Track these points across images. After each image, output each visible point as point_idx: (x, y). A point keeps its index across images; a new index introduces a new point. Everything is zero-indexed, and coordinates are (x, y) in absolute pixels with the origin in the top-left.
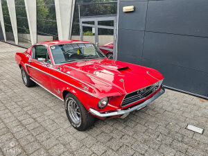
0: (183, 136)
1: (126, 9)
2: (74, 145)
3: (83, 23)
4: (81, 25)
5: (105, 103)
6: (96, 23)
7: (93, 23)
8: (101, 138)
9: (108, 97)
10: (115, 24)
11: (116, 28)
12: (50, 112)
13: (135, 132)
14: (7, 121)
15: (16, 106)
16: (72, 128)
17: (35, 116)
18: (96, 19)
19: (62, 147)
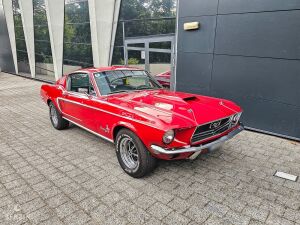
0: (270, 184)
1: (188, 26)
2: (131, 194)
3: (129, 45)
4: (126, 49)
5: (170, 137)
6: (147, 45)
7: (142, 45)
8: (165, 186)
9: (174, 130)
10: (173, 46)
11: (174, 51)
12: (94, 158)
13: (208, 180)
14: (41, 168)
15: (47, 151)
16: (126, 175)
17: (75, 162)
18: (146, 41)
19: (117, 195)
